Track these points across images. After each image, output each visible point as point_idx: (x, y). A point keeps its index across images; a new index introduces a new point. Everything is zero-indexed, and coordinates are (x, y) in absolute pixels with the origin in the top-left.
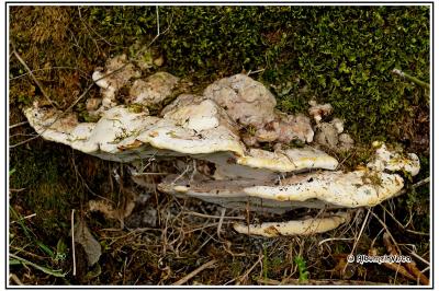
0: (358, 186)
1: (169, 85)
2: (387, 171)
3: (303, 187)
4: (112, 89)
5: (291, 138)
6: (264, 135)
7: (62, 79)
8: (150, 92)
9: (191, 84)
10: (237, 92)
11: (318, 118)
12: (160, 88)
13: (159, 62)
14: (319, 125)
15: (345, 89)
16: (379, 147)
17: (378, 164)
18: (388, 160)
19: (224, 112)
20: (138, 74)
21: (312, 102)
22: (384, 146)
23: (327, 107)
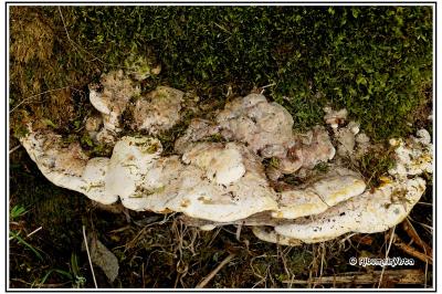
0: (387, 206)
1: (176, 106)
2: (410, 177)
3: (336, 225)
4: (115, 115)
5: (315, 163)
6: (290, 168)
7: (54, 97)
8: (158, 117)
9: (197, 99)
10: (255, 121)
11: (335, 126)
12: (167, 112)
13: (157, 71)
14: (337, 134)
15: (362, 98)
16: (398, 146)
17: (400, 170)
18: (410, 162)
19: (246, 149)
20: (138, 90)
21: (327, 109)
22: (402, 144)
23: (343, 113)
